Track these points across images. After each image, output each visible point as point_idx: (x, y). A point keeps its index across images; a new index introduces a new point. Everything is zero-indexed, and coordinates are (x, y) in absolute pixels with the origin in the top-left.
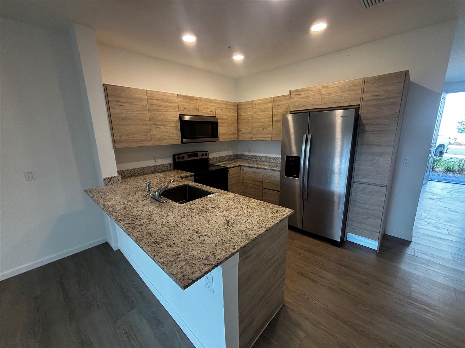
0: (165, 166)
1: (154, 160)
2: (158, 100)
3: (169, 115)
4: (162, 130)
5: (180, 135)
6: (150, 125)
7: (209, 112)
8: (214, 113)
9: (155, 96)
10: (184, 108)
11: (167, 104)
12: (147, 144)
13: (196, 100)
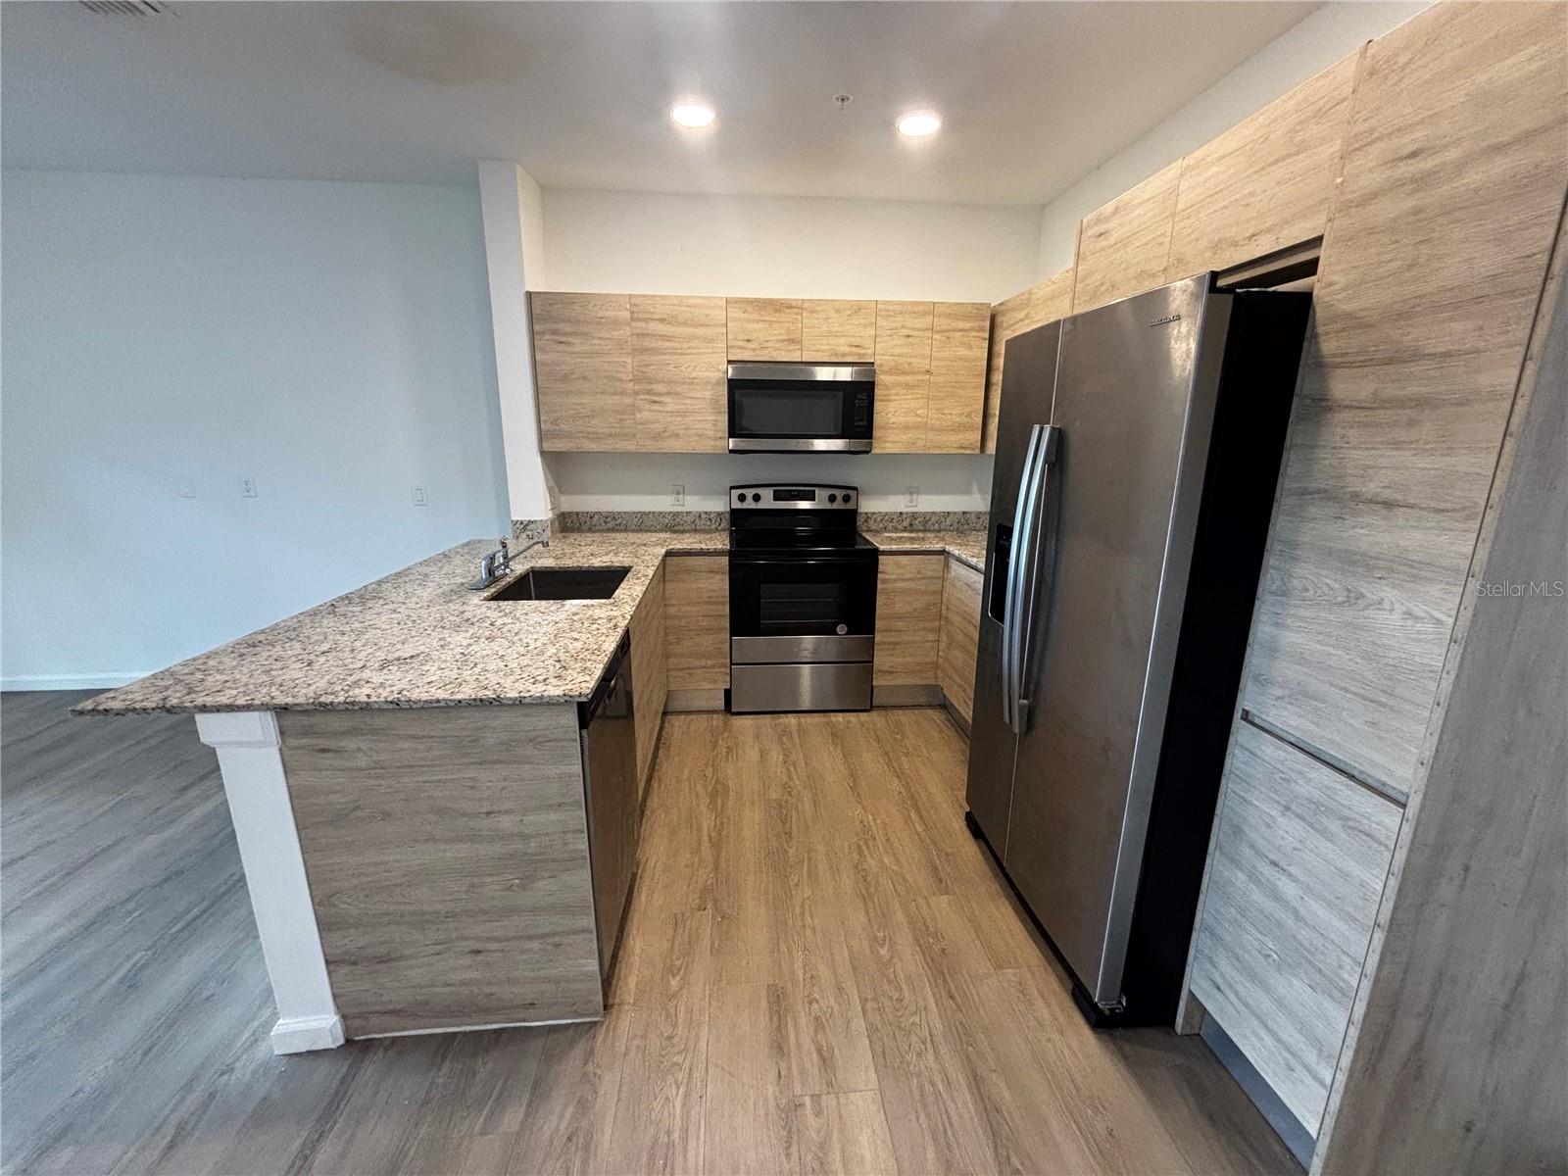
0: (704, 516)
1: (674, 497)
2: (662, 320)
3: (693, 365)
4: (669, 409)
5: (727, 424)
6: (637, 393)
7: (847, 349)
8: (870, 352)
9: (652, 310)
10: (748, 341)
11: (689, 331)
12: (623, 446)
13: (795, 310)
